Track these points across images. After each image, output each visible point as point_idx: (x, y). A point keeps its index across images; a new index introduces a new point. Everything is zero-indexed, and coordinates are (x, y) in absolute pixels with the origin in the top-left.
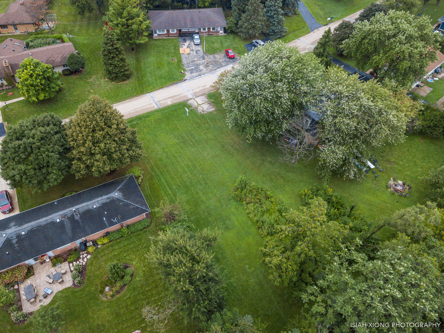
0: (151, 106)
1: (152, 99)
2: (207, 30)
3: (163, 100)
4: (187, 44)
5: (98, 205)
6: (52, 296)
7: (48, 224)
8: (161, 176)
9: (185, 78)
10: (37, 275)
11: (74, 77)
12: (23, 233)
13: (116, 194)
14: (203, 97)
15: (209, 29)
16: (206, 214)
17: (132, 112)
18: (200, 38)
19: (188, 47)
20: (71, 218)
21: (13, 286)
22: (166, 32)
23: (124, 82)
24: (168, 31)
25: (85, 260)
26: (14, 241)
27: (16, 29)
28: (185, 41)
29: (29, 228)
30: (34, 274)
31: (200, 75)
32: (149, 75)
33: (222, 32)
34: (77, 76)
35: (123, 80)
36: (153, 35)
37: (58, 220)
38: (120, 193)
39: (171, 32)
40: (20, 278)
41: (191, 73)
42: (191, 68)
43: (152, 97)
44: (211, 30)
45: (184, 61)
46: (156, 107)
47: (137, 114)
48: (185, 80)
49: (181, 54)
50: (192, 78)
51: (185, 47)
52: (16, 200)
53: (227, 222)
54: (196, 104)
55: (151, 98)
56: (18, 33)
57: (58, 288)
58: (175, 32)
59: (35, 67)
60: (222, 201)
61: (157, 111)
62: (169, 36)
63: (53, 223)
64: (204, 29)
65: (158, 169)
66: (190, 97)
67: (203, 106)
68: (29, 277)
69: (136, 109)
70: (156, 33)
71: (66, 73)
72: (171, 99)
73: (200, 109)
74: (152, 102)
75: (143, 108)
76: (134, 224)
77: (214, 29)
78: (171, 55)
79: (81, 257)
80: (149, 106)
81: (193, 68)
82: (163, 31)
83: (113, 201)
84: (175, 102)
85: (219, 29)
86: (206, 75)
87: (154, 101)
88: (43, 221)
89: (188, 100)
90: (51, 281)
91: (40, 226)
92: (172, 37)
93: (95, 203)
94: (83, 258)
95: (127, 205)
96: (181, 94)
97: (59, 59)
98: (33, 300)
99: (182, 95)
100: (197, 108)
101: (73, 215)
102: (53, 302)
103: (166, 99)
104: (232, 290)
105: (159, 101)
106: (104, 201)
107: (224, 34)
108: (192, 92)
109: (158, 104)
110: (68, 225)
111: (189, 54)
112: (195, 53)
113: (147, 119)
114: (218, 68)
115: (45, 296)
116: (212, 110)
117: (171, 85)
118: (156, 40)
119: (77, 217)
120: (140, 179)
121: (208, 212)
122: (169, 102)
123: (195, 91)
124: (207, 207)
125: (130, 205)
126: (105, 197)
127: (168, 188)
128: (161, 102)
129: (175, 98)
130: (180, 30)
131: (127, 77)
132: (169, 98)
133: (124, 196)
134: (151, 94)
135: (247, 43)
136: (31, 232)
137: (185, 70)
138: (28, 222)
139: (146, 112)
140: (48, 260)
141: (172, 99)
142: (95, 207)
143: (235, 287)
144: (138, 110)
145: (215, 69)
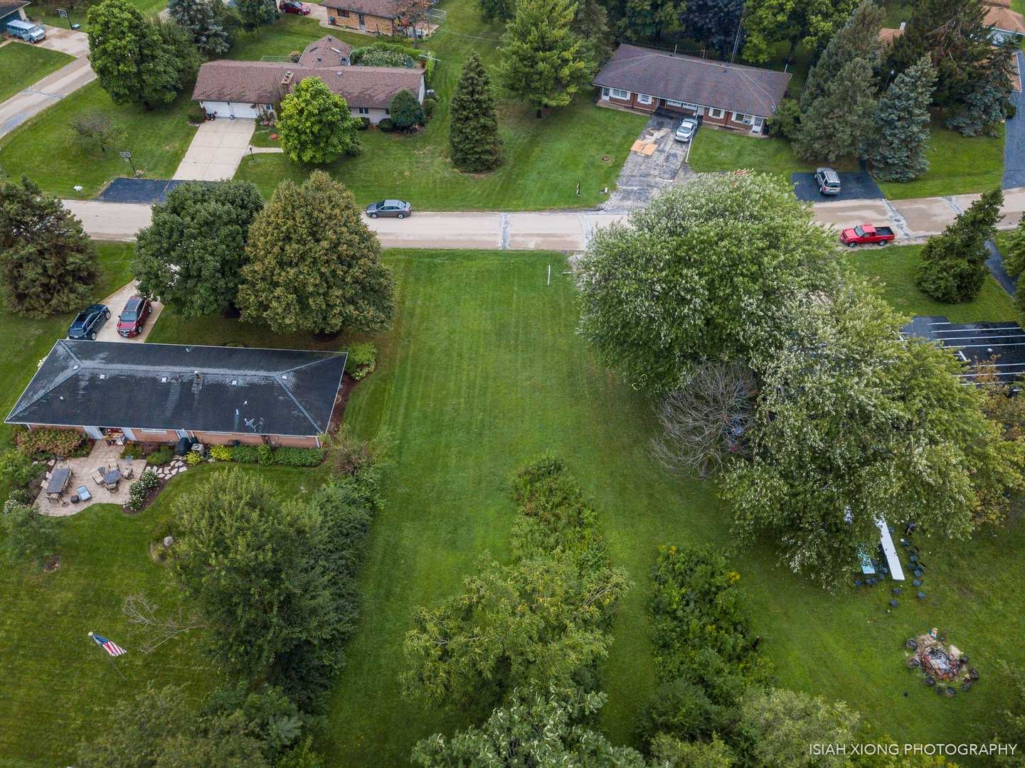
0: (492, 239)
1: (503, 226)
2: (722, 116)
3: (523, 235)
4: (657, 135)
5: (241, 383)
6: (86, 506)
7: (146, 378)
8: (407, 383)
9: (603, 205)
10: (90, 459)
11: (395, 137)
12: (102, 377)
13: (284, 378)
15: (728, 115)
16: (434, 494)
17: (447, 238)
18: (696, 130)
19: (655, 143)
20: (186, 386)
21: (48, 459)
22: (628, 97)
23: (477, 176)
24: (634, 96)
25: (174, 472)
26: (83, 384)
27: (362, 23)
28: (659, 126)
29: (117, 372)
30: (88, 454)
32: (534, 175)
33: (758, 129)
34: (401, 138)
35: (476, 171)
36: (599, 98)
37: (164, 380)
38: (293, 380)
39: (639, 100)
40: (60, 450)
41: (623, 199)
42: (629, 188)
43: (506, 223)
44: (733, 118)
45: (627, 169)
46: (499, 246)
47: (455, 246)
48: (599, 210)
49: (631, 153)
50: (616, 210)
51: (650, 140)
52: (152, 321)
53: (462, 531)
55: (503, 223)
56: (363, 31)
57: (103, 497)
58: (650, 101)
59: (314, 97)
60: (484, 484)
61: (495, 253)
62: (632, 108)
63: (155, 381)
64: (717, 113)
65: (414, 366)
66: (583, 247)
68: (76, 456)
69: (460, 235)
70: (607, 94)
71: (385, 126)
72: (539, 239)
74: (501, 233)
75: (474, 238)
76: (288, 449)
77: (739, 117)
78: (608, 147)
79: (172, 464)
80: (487, 238)
81: (636, 188)
82: (624, 94)
83: (271, 387)
84: (545, 247)
85: (752, 122)
87: (505, 232)
88: (141, 370)
89: (573, 253)
90: (100, 479)
91: (131, 376)
92: (638, 110)
93: (236, 377)
94: (173, 468)
95: (290, 405)
96: (568, 235)
97: (382, 96)
98: (55, 496)
99: (569, 239)
101: (191, 382)
102: (80, 516)
103: (531, 235)
104: (370, 670)
105: (513, 235)
106: (256, 380)
107: (760, 135)
109: (509, 240)
110: (174, 396)
111: (647, 157)
112: (663, 157)
113: (466, 263)
115: (76, 501)
117: (563, 210)
118: (600, 108)
119: (196, 389)
120: (366, 370)
121: (439, 493)
122: (532, 245)
124: (446, 483)
125: (296, 408)
126: (262, 373)
127: (402, 410)
128: (516, 238)
129: (550, 239)
130: (663, 102)
131: (488, 167)
132: (538, 235)
133: (297, 386)
134: (509, 215)
135: (800, 171)
136: (115, 380)
137: (613, 188)
138: (124, 362)
139: (473, 247)
140: (120, 443)
141: (542, 239)
142: (234, 383)
143: (380, 667)
144: (461, 238)
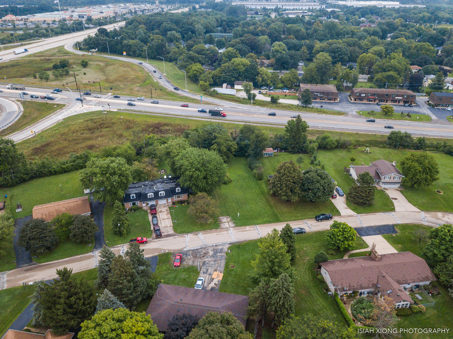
0: (260, 228)
4: (212, 285)
9: (229, 245)
14: (223, 227)
19: (213, 279)
31: (216, 246)
41: (222, 249)
42: (221, 254)
43: (259, 234)
45: (223, 263)
46: (258, 226)
48: (230, 243)
49: (223, 272)
50: (224, 244)
54: (230, 223)
61: (258, 224)
66: (231, 229)
67: (226, 221)
72: (246, 229)
73: (229, 219)
80: (262, 228)
81: (218, 254)
84: (244, 227)
86: (211, 245)
87: (258, 230)
89: (234, 227)
96: (237, 232)
100: (231, 220)
103: (249, 231)
105: (255, 230)
108: (230, 232)
109: (255, 228)
111: (216, 270)
112: (209, 271)
114: (197, 250)
116: (221, 217)
117: (242, 242)
122: (248, 228)
123: (227, 232)
128: (253, 229)
129: (243, 230)
132: (247, 231)
137: (227, 253)
139: (265, 225)
145: (201, 250)
